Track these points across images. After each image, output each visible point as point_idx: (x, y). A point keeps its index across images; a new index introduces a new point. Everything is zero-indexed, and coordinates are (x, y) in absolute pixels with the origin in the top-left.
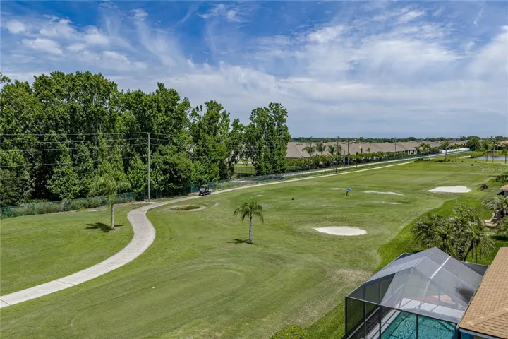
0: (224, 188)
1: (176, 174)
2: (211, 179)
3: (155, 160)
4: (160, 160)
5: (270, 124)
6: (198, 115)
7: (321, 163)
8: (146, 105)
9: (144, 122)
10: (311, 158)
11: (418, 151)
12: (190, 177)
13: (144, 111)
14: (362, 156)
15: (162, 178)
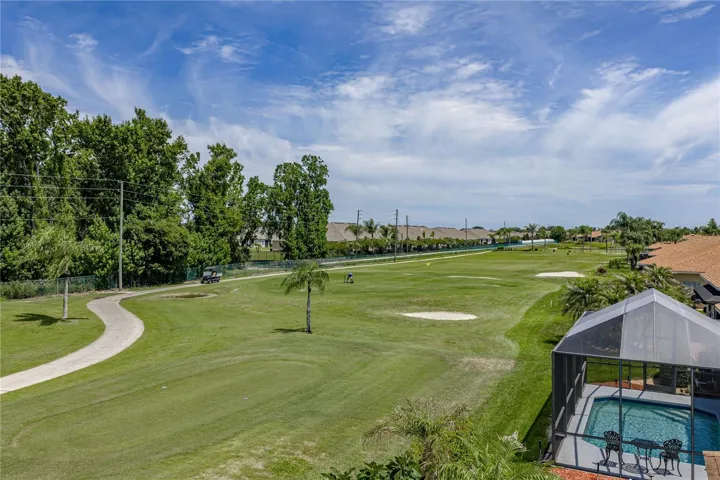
0: (237, 276)
1: (165, 248)
2: (218, 260)
3: (130, 226)
4: (140, 225)
5: (304, 185)
6: (194, 168)
7: (370, 249)
8: (116, 137)
9: (113, 165)
10: (358, 241)
11: (494, 240)
12: (186, 254)
13: (113, 147)
14: (425, 242)
15: (142, 254)
